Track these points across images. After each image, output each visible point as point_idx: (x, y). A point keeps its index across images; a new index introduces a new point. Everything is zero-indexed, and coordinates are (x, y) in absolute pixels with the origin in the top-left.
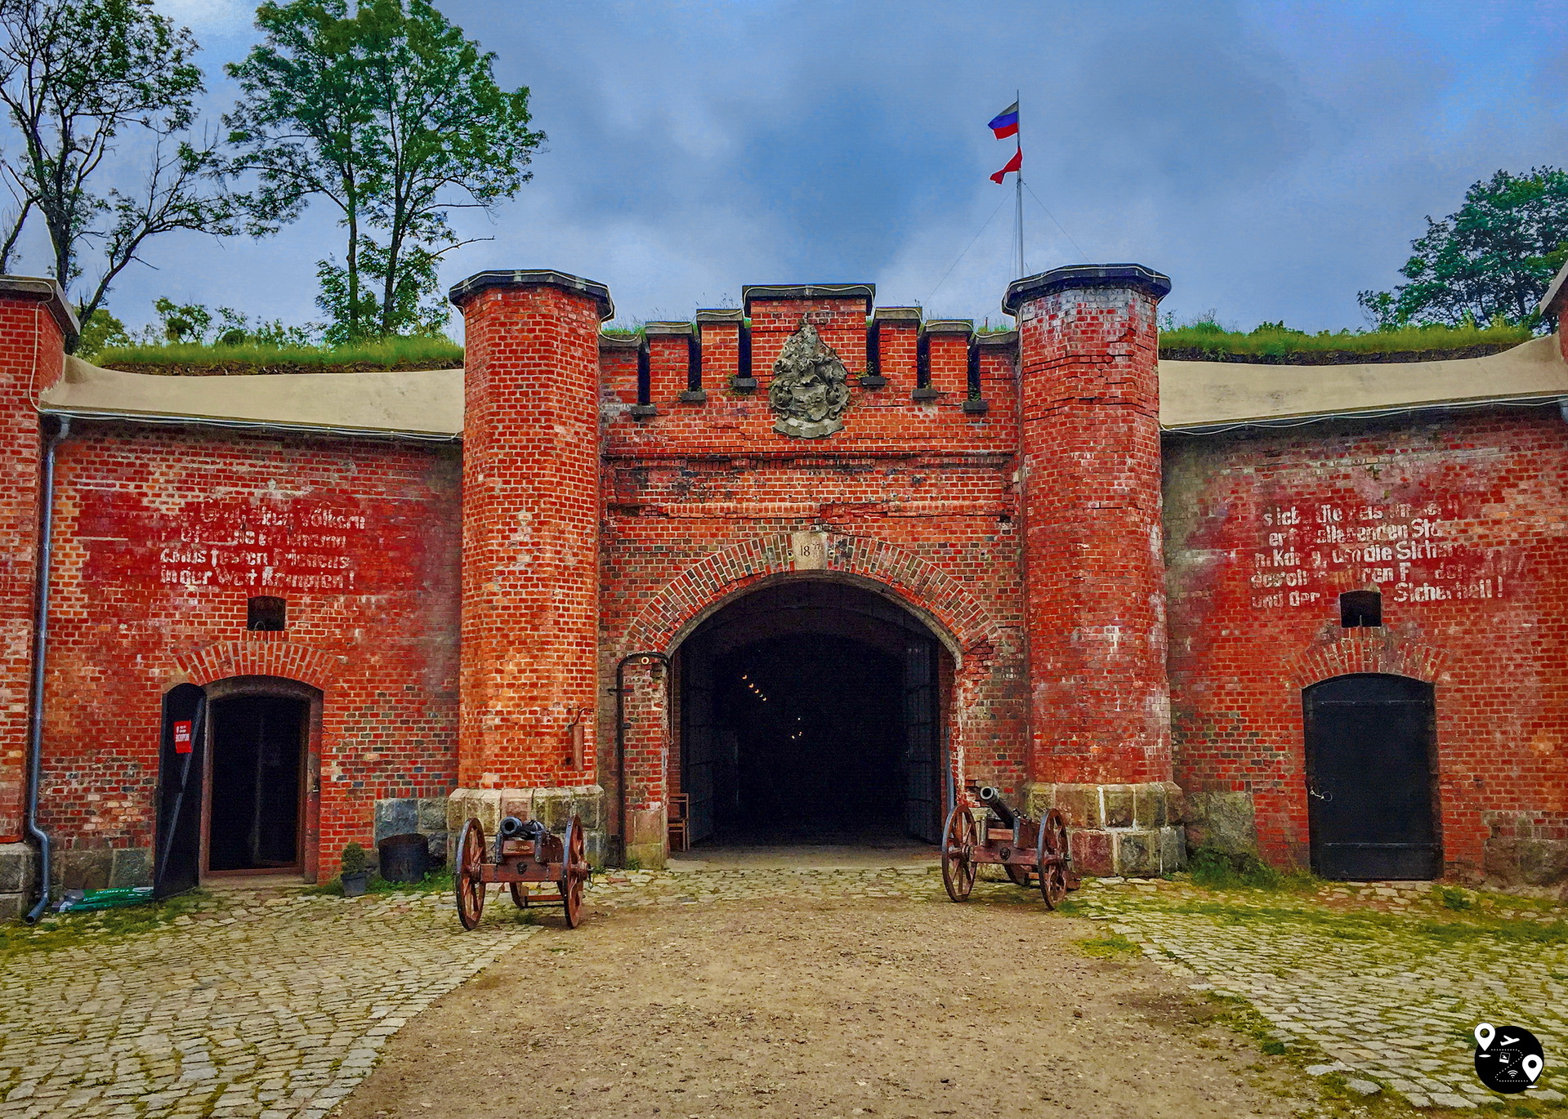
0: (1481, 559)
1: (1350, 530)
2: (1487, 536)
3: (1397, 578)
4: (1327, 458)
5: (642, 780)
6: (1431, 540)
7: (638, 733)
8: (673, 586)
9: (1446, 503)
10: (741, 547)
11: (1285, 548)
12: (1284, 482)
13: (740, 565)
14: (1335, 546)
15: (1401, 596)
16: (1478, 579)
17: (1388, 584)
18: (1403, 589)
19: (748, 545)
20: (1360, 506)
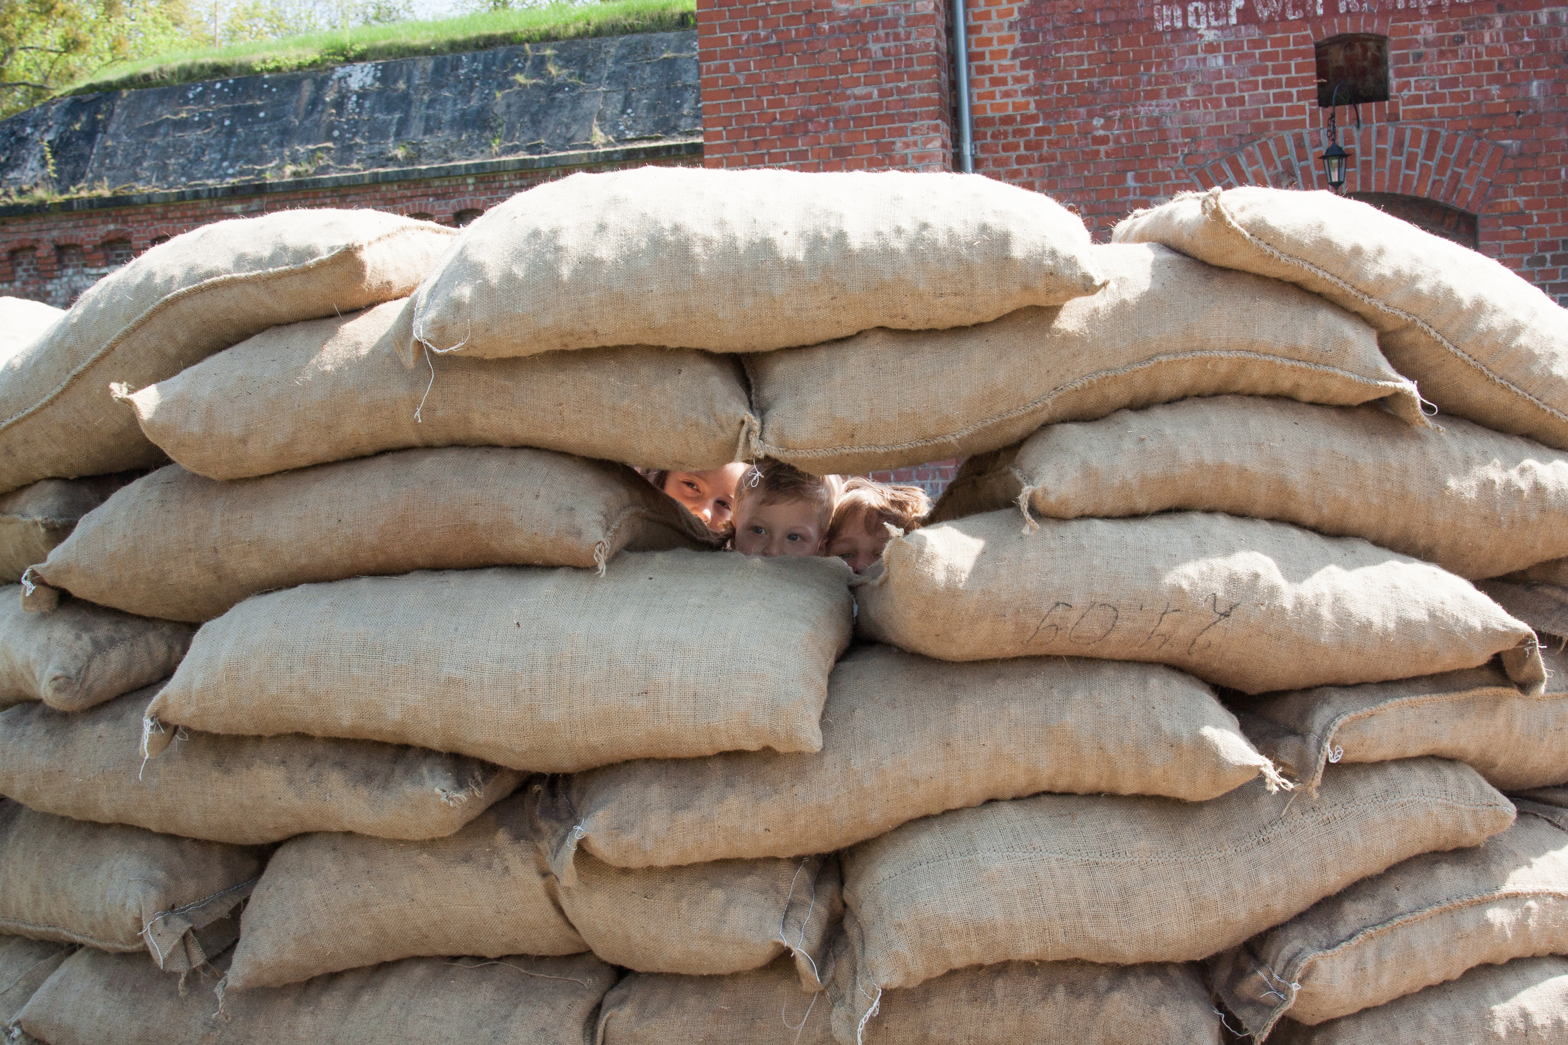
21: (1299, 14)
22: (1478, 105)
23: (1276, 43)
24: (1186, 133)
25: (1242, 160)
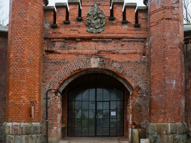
5: (52, 121)
7: (51, 109)
10: (78, 61)
13: (77, 66)
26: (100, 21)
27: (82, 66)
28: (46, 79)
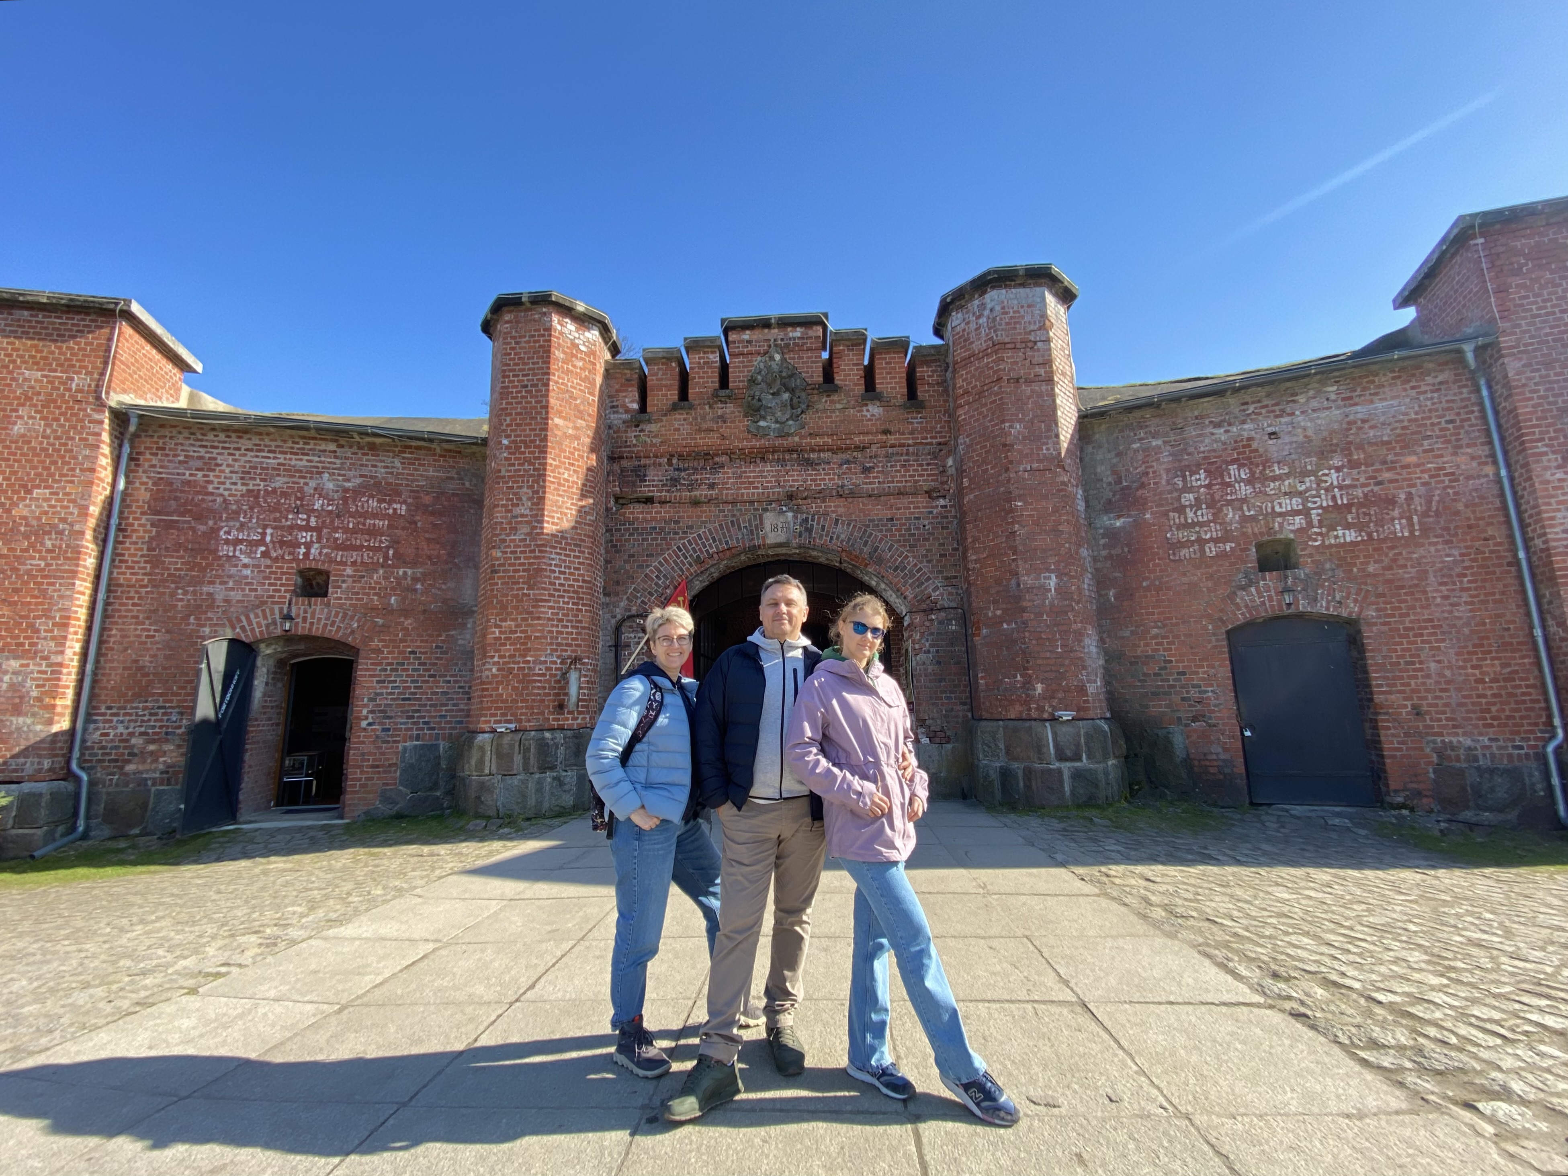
0: (1391, 502)
1: (1258, 485)
2: (1397, 481)
3: (1310, 524)
4: (1230, 424)
6: (1341, 488)
8: (665, 559)
9: (1351, 454)
10: (721, 526)
11: (1197, 505)
12: (1191, 450)
13: (720, 540)
14: (1244, 500)
15: (1316, 540)
16: (1393, 519)
17: (1300, 530)
18: (1317, 534)
19: (726, 524)
20: (1267, 463)
21: (291, 557)
22: (367, 604)
23: (277, 567)
24: (225, 601)
25: (252, 616)
26: (791, 400)
27: (737, 539)
28: (618, 583)
